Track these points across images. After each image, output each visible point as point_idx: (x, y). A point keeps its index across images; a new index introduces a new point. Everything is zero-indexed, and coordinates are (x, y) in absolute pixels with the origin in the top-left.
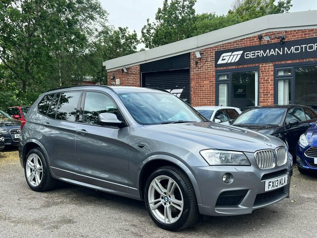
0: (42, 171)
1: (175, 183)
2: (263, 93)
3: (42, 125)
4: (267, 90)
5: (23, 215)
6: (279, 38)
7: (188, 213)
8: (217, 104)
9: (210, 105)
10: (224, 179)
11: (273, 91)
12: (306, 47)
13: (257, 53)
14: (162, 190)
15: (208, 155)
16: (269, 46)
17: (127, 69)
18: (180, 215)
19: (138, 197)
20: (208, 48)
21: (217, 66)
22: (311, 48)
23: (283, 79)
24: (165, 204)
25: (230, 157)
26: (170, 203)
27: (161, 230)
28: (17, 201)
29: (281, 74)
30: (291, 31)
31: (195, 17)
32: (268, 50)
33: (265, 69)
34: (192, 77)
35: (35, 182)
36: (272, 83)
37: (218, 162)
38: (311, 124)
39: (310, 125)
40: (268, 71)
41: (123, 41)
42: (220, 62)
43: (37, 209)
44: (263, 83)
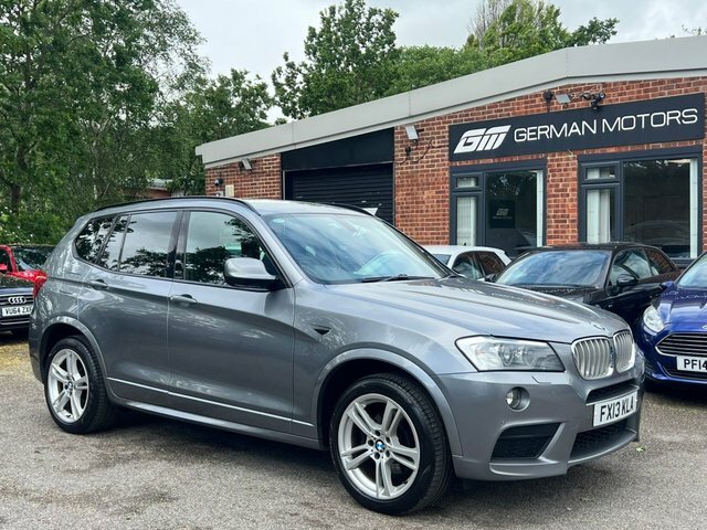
0: (87, 387)
1: (401, 409)
2: (554, 217)
3: (86, 285)
4: (564, 211)
5: (53, 486)
6: (589, 99)
7: (430, 476)
8: (453, 241)
9: (438, 243)
10: (510, 401)
11: (576, 214)
12: (648, 119)
13: (541, 130)
14: (369, 427)
15: (474, 347)
16: (569, 116)
17: (252, 163)
18: (411, 480)
19: (313, 441)
20: (433, 119)
21: (453, 157)
22: (659, 120)
23: (598, 186)
24: (377, 456)
25: (521, 353)
26: (388, 454)
27: (370, 514)
28: (33, 456)
29: (594, 176)
30: (615, 84)
31: (395, 50)
32: (565, 125)
33: (558, 165)
34: (397, 181)
35: (71, 412)
36: (573, 195)
37: (496, 363)
38: (664, 284)
39: (665, 288)
40: (565, 170)
41: (235, 101)
42: (460, 149)
43: (84, 471)
44: (554, 196)
